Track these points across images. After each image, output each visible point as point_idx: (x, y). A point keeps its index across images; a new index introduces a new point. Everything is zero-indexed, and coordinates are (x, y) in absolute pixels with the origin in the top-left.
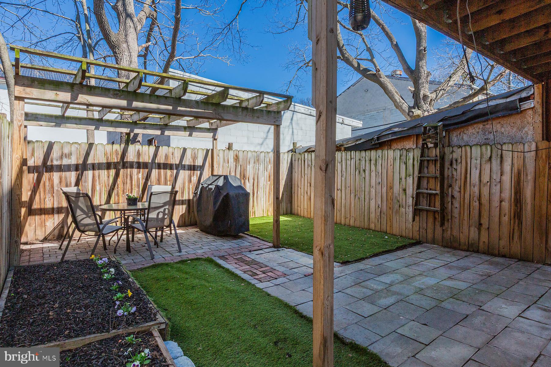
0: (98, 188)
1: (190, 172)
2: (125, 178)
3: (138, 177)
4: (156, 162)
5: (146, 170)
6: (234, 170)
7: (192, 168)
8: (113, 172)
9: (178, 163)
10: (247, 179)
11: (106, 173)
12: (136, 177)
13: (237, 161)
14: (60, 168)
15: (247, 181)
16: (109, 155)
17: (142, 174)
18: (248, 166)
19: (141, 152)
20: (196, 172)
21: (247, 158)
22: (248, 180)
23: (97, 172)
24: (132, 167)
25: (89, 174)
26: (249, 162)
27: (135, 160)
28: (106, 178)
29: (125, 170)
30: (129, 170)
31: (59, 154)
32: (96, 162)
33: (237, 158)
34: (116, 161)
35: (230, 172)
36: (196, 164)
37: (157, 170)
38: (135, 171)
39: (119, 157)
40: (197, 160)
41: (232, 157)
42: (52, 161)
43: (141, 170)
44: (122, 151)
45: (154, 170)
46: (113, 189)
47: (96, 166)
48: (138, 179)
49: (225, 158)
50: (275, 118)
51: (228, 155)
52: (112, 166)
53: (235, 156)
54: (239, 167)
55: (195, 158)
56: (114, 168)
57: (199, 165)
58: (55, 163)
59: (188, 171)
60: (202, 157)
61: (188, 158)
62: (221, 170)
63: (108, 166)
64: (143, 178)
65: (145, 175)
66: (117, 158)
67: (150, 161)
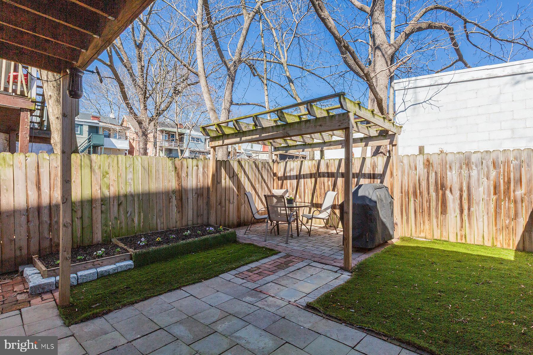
0: (307, 191)
1: (369, 180)
2: (321, 185)
3: (328, 184)
4: (340, 171)
5: (334, 179)
6: (426, 178)
7: (373, 176)
8: (313, 180)
9: (358, 172)
10: (448, 190)
11: (310, 181)
12: (327, 184)
13: (429, 167)
14: (290, 178)
15: (448, 192)
16: (311, 168)
17: (331, 182)
18: (449, 173)
19: (329, 164)
20: (376, 180)
21: (446, 163)
22: (451, 191)
23: (305, 180)
24: (324, 176)
25: (302, 181)
26: (450, 167)
27: (326, 171)
28: (310, 184)
29: (320, 178)
30: (322, 178)
31: (289, 169)
32: (305, 173)
33: (428, 164)
34: (314, 172)
35: (419, 180)
36: (376, 173)
37: (341, 178)
38: (326, 179)
39: (316, 169)
40: (376, 169)
41: (421, 163)
42: (287, 174)
43: (330, 178)
44: (317, 164)
45: (338, 179)
46: (314, 192)
47: (305, 177)
48: (329, 186)
49: (411, 165)
50: (340, 121)
51: (415, 161)
52: (313, 176)
53: (425, 161)
54: (434, 174)
55: (375, 167)
56: (314, 178)
57: (380, 173)
58: (288, 174)
59: (368, 179)
60: (382, 165)
61: (368, 167)
62: (406, 178)
63: (311, 176)
64: (332, 186)
65: (333, 183)
66: (315, 170)
67: (336, 172)
